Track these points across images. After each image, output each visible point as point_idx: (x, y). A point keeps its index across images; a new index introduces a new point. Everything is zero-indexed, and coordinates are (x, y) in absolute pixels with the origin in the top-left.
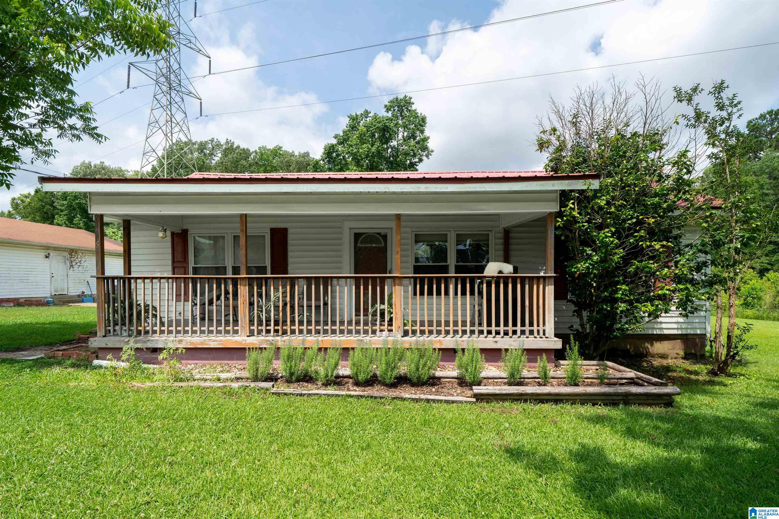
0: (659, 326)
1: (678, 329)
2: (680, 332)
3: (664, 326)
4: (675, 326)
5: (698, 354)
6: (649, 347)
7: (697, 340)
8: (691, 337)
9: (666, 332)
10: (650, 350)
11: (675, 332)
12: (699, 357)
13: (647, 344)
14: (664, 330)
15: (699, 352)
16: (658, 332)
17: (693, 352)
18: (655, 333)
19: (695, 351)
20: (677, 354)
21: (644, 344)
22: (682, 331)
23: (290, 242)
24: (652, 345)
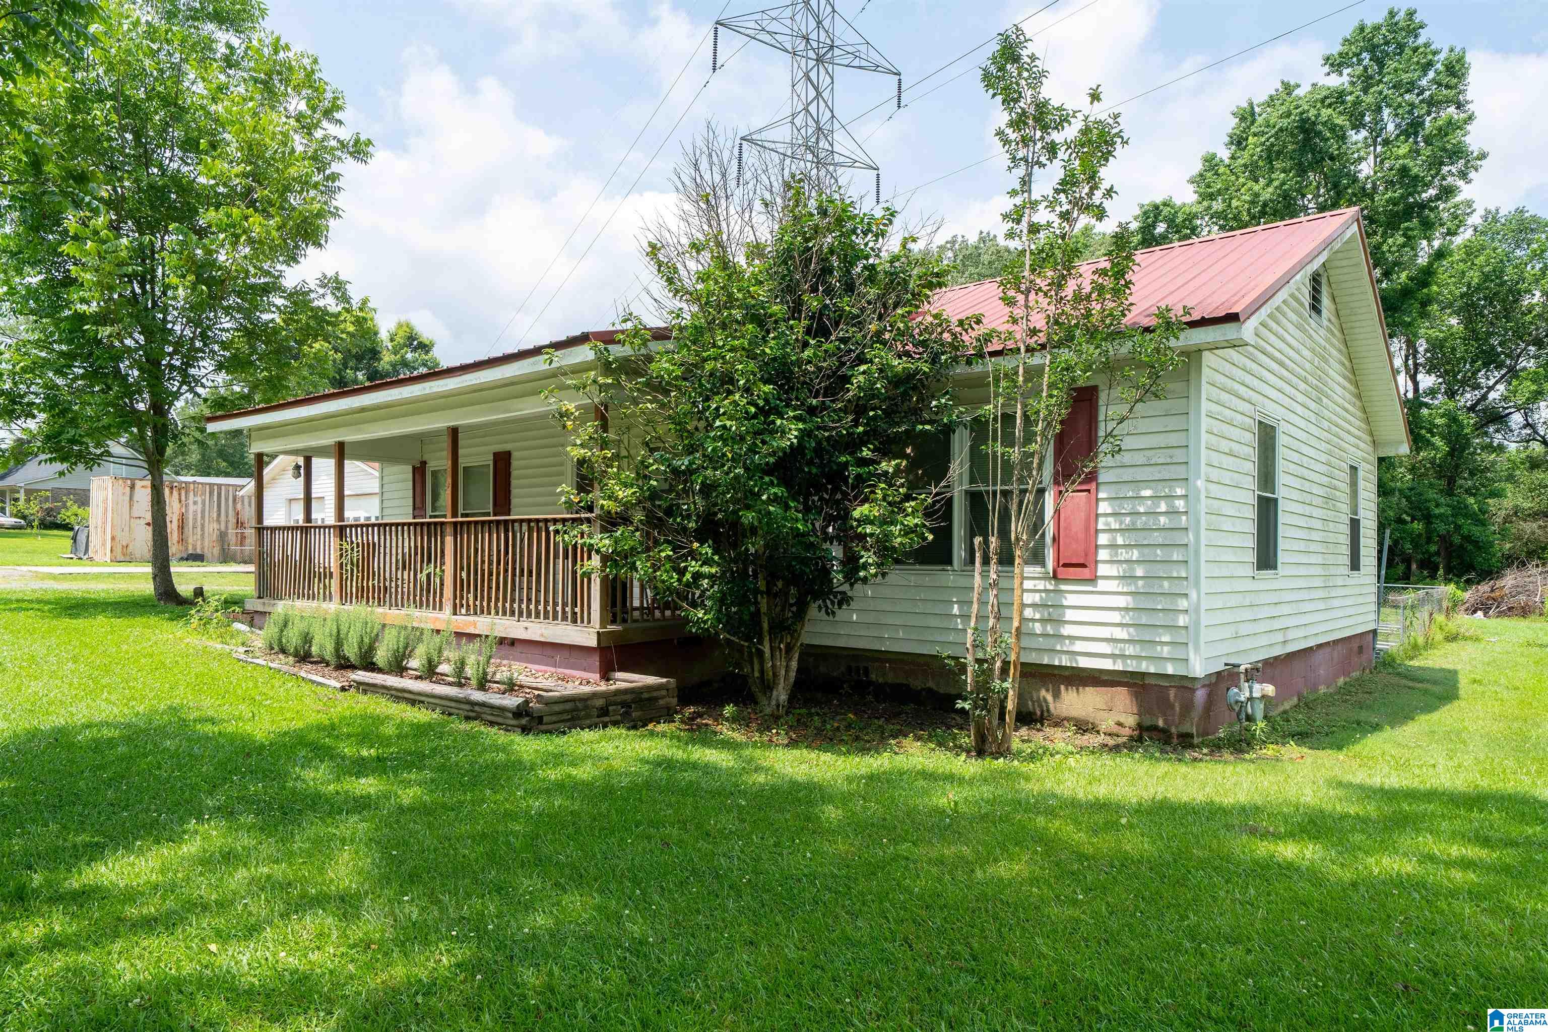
0: (1067, 646)
1: (1113, 656)
2: (1119, 666)
3: (1079, 646)
4: (1105, 648)
5: (1173, 730)
6: (1049, 698)
7: (1172, 693)
8: (1153, 681)
9: (1084, 663)
10: (1051, 706)
11: (1107, 665)
12: (1175, 741)
13: (1043, 693)
14: (1079, 658)
15: (1177, 727)
16: (1065, 661)
17: (1161, 723)
18: (1057, 663)
19: (1165, 721)
20: (1120, 724)
21: (1039, 691)
22: (1124, 664)
23: (514, 473)
24: (1057, 695)
